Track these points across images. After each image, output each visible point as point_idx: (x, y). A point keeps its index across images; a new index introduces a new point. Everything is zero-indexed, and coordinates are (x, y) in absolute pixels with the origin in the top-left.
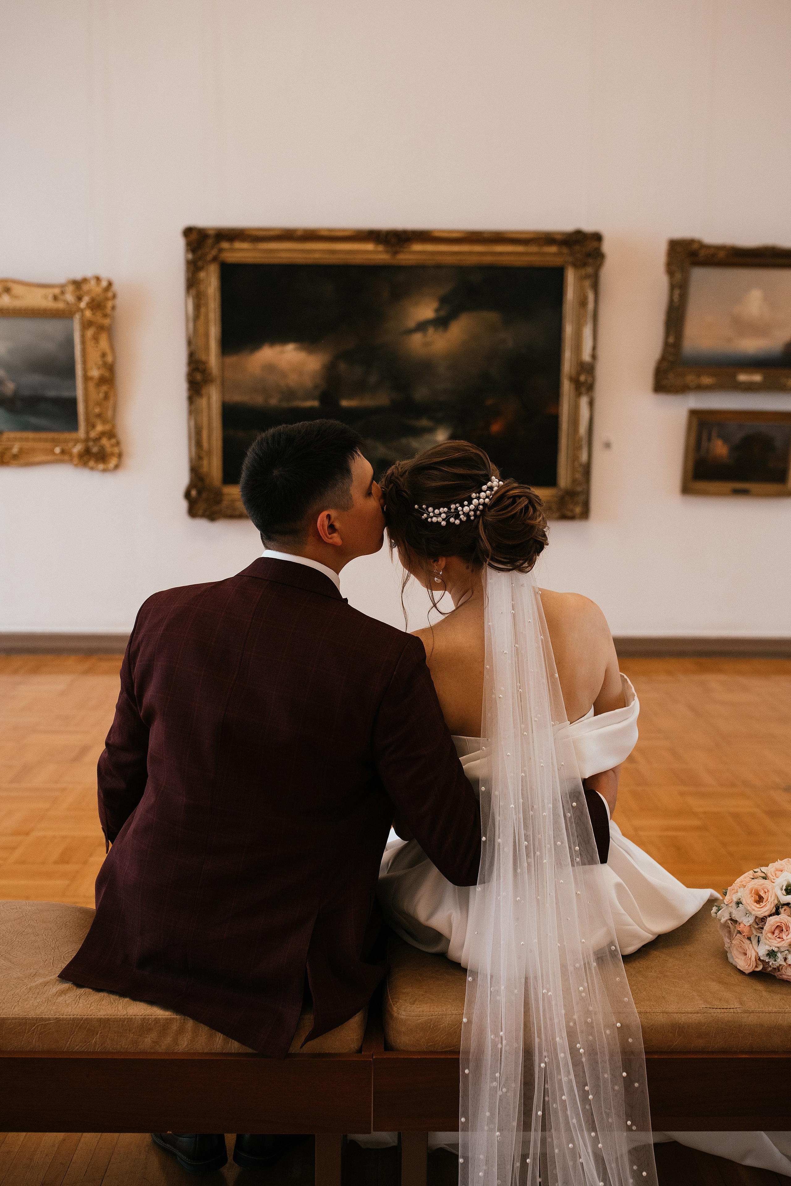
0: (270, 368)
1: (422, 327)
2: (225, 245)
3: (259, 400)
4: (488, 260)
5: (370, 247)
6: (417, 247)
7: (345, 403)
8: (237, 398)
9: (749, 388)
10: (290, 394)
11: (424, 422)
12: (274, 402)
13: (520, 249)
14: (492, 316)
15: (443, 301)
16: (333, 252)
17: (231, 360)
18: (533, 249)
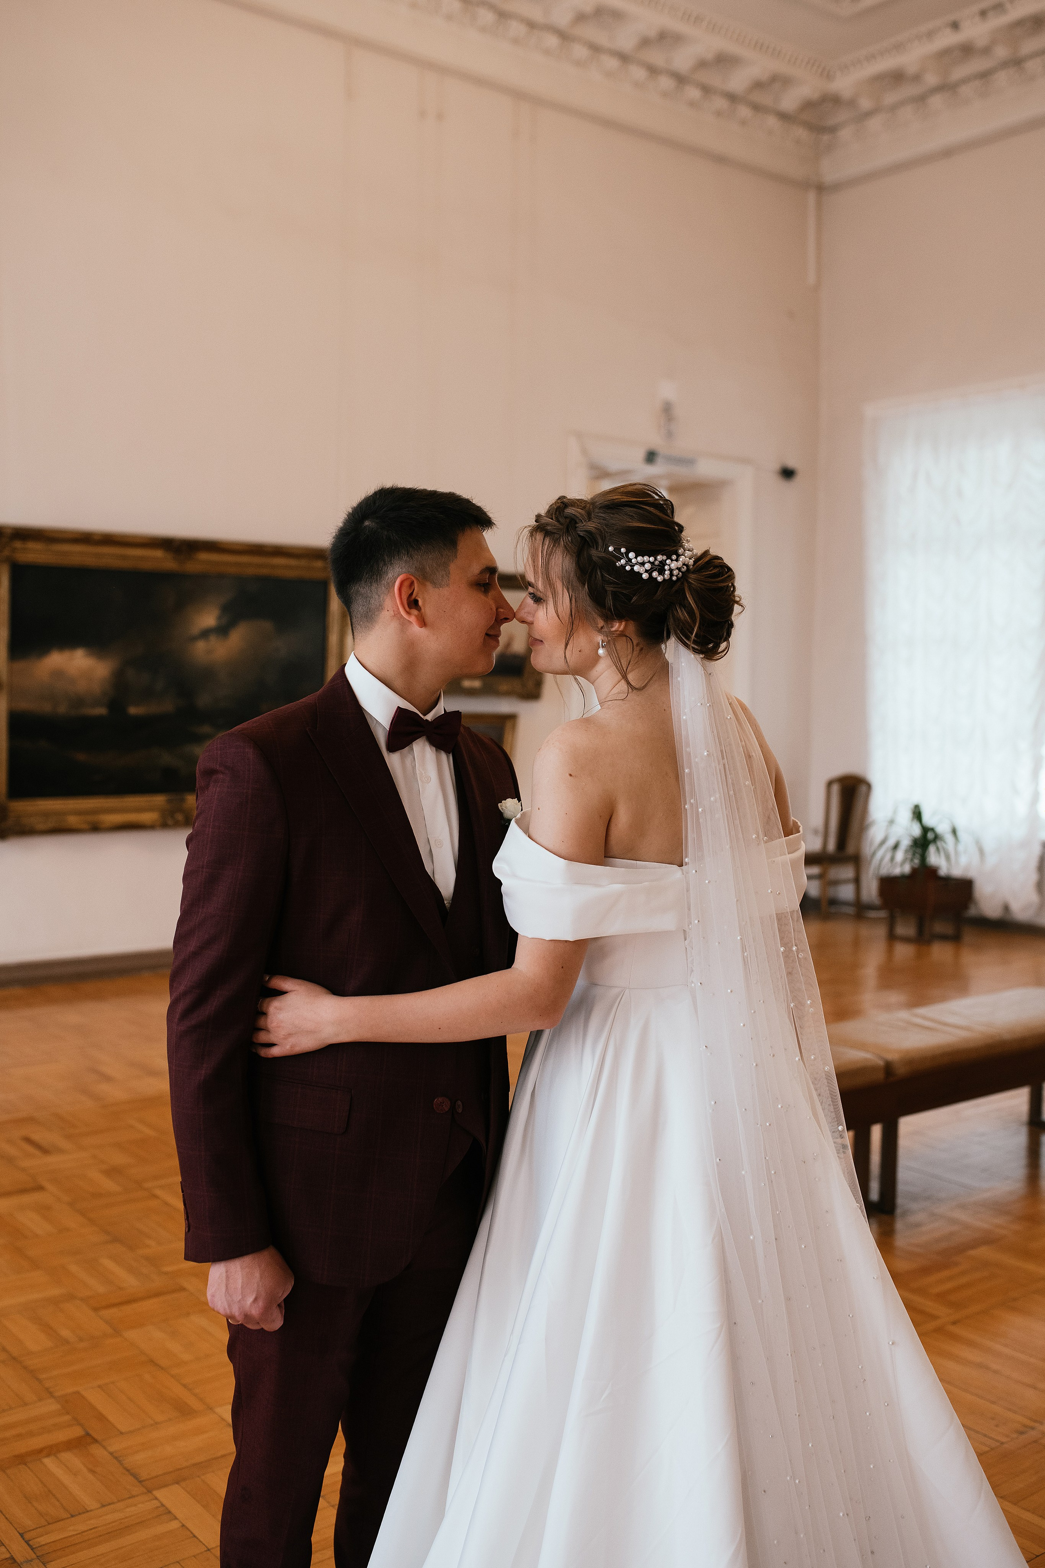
0: (58, 674)
1: (205, 634)
2: (18, 544)
3: (46, 708)
4: (265, 571)
5: (159, 553)
6: (204, 556)
7: (133, 710)
8: (24, 705)
9: (471, 693)
10: (79, 701)
11: (206, 729)
12: (62, 709)
13: (292, 562)
14: (267, 625)
15: (226, 609)
16: (124, 557)
17: (20, 665)
18: (303, 563)
